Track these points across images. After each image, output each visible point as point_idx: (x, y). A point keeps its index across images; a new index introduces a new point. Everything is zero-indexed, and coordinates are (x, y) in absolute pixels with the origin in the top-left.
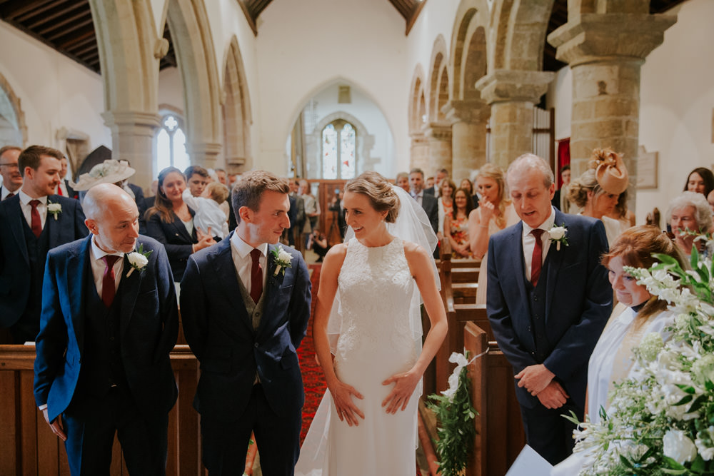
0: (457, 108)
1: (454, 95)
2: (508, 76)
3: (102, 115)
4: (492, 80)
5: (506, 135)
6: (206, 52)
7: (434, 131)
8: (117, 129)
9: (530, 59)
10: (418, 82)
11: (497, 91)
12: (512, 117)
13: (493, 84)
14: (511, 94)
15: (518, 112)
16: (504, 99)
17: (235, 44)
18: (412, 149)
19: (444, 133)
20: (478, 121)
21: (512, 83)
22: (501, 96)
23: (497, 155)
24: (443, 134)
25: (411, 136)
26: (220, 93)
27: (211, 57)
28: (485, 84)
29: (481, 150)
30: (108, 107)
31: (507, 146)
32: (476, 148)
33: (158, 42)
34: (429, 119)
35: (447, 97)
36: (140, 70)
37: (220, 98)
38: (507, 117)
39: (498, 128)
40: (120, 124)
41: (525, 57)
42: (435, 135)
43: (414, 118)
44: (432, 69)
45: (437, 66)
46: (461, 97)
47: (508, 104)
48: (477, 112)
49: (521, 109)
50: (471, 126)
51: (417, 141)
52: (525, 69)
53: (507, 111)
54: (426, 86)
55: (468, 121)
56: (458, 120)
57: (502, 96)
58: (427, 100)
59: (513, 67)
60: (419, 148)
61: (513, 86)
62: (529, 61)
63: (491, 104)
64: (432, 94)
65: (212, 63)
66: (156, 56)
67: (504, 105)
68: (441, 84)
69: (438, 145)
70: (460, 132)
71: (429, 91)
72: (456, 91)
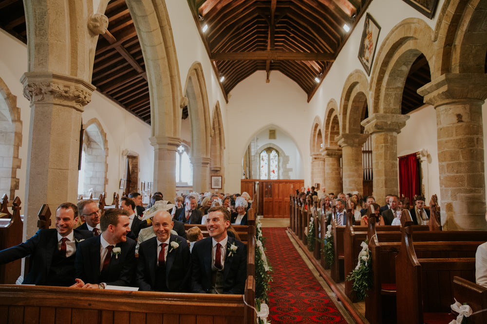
0: (345, 138)
1: (343, 131)
2: (383, 117)
3: (150, 139)
4: (373, 119)
5: (382, 151)
6: (204, 108)
7: (327, 152)
8: (158, 147)
9: (395, 107)
10: (317, 126)
11: (376, 125)
12: (386, 141)
13: (374, 122)
14: (385, 128)
15: (389, 138)
16: (381, 130)
17: (218, 106)
18: (312, 163)
19: (333, 153)
20: (357, 145)
21: (386, 121)
22: (378, 129)
23: (377, 163)
24: (336, 155)
25: (311, 156)
26: (211, 130)
27: (207, 111)
28: (368, 122)
29: (360, 161)
30: (153, 135)
31: (383, 157)
32: (357, 160)
33: (183, 99)
34: (325, 146)
35: (338, 133)
36: (172, 114)
37: (210, 133)
38: (383, 141)
39: (377, 148)
40: (159, 144)
41: (392, 106)
42: (328, 155)
43: (315, 144)
44: (326, 118)
45: (329, 116)
46: (347, 132)
47: (383, 133)
48: (357, 140)
49: (391, 136)
50: (353, 148)
51: (315, 158)
52: (392, 113)
53: (383, 137)
54: (322, 126)
55: (352, 146)
56: (346, 145)
57: (379, 128)
58: (323, 135)
59: (385, 112)
60: (317, 162)
61: (386, 123)
62: (394, 109)
63: (371, 134)
64: (326, 132)
65: (207, 114)
66: (181, 107)
67: (380, 134)
68: (332, 126)
69: (330, 161)
70: (347, 152)
71: (325, 130)
72: (344, 129)
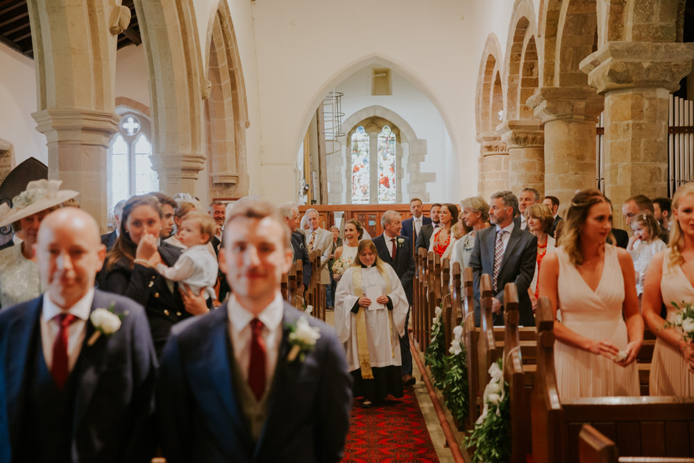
0: (548, 100)
1: (546, 80)
2: (629, 51)
3: (34, 115)
4: (605, 57)
5: (627, 139)
6: (183, 23)
7: (514, 134)
8: (55, 136)
9: (663, 24)
10: (491, 62)
11: (612, 74)
12: (637, 111)
13: (607, 63)
14: (634, 79)
15: (646, 104)
16: (624, 85)
17: (224, 11)
18: (481, 161)
19: (530, 136)
20: (583, 117)
21: (637, 61)
22: (618, 81)
23: (614, 168)
24: (530, 139)
25: (479, 141)
26: (203, 82)
27: (190, 29)
28: (595, 64)
29: (587, 161)
30: (43, 105)
31: (629, 153)
32: (580, 157)
33: (117, 10)
34: (508, 116)
35: (536, 82)
36: (90, 51)
37: (203, 91)
38: (628, 112)
39: (615, 129)
40: (60, 129)
41: (656, 20)
42: (517, 140)
43: (485, 113)
44: (512, 43)
45: (518, 38)
46: (557, 84)
47: (630, 93)
48: (581, 105)
49: (650, 99)
50: (571, 126)
51: (489, 148)
52: (656, 39)
53: (629, 102)
54: (502, 66)
55: (567, 119)
56: (552, 117)
57: (620, 80)
58: (505, 87)
59: (637, 38)
60: (493, 159)
61: (638, 65)
62: (662, 27)
63: (603, 94)
64: (511, 80)
65: (191, 38)
66: (112, 31)
67: (625, 94)
68: (525, 64)
69: (521, 155)
70: (555, 135)
71: (508, 74)
72: (549, 74)
